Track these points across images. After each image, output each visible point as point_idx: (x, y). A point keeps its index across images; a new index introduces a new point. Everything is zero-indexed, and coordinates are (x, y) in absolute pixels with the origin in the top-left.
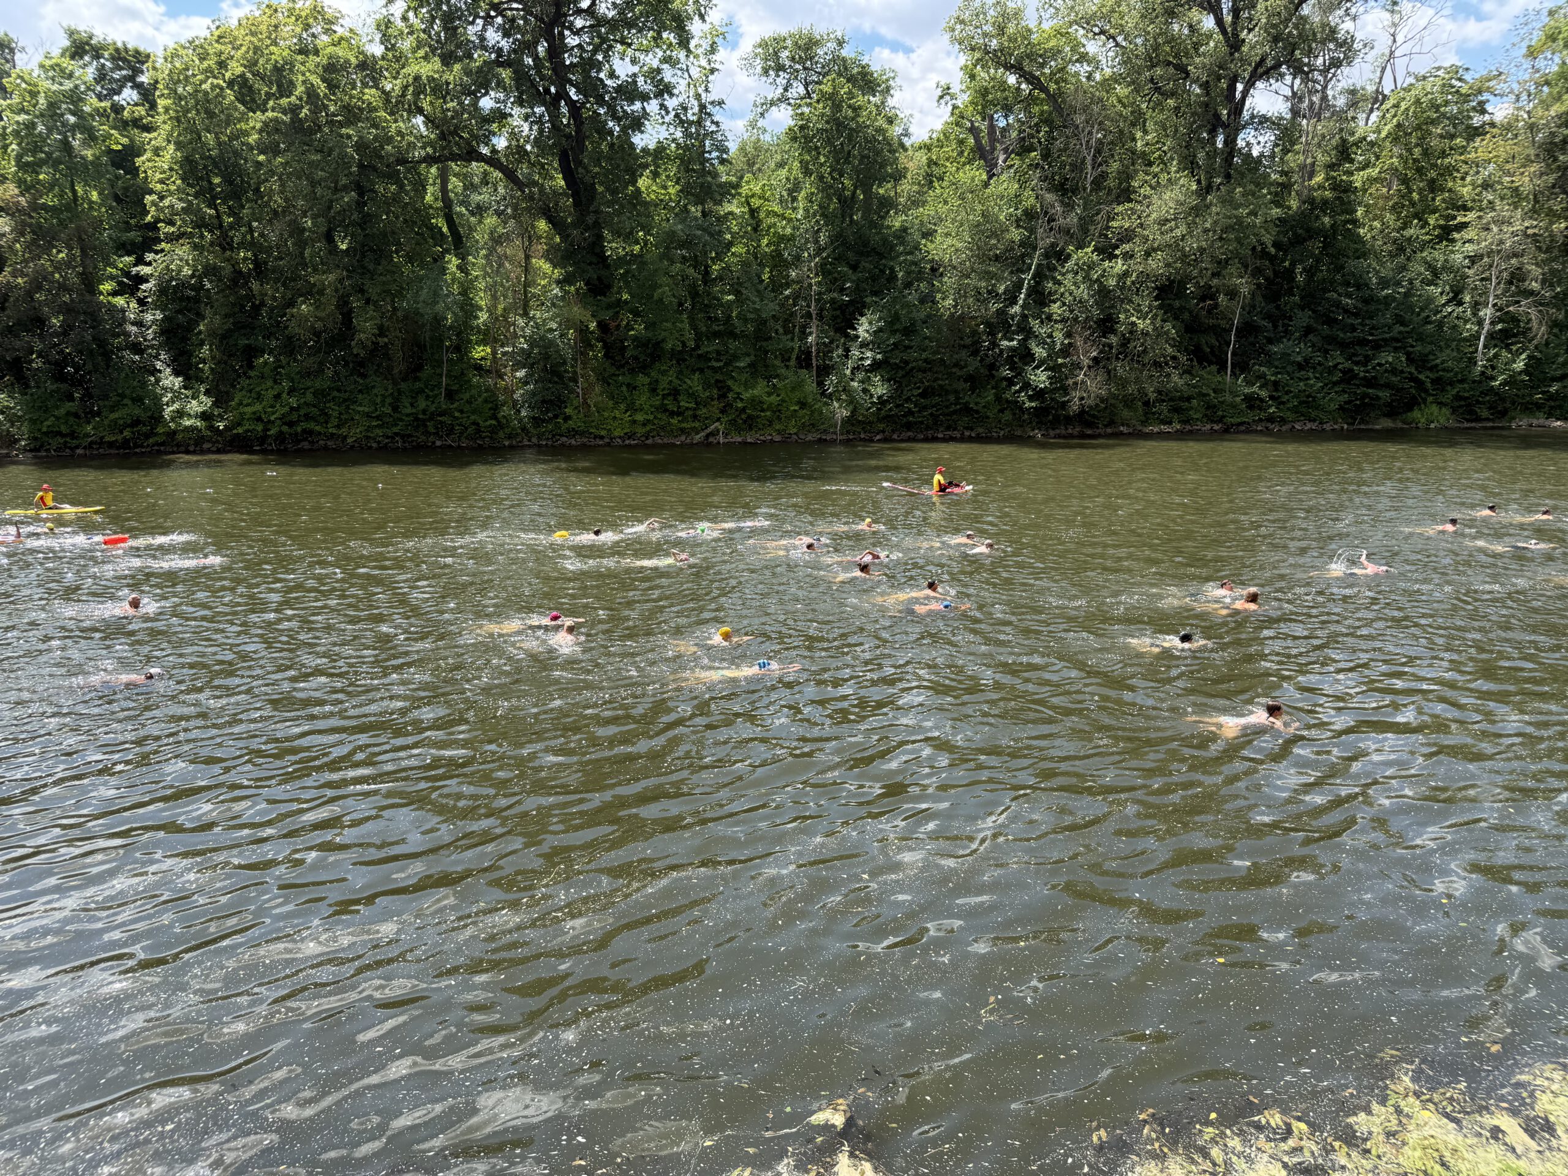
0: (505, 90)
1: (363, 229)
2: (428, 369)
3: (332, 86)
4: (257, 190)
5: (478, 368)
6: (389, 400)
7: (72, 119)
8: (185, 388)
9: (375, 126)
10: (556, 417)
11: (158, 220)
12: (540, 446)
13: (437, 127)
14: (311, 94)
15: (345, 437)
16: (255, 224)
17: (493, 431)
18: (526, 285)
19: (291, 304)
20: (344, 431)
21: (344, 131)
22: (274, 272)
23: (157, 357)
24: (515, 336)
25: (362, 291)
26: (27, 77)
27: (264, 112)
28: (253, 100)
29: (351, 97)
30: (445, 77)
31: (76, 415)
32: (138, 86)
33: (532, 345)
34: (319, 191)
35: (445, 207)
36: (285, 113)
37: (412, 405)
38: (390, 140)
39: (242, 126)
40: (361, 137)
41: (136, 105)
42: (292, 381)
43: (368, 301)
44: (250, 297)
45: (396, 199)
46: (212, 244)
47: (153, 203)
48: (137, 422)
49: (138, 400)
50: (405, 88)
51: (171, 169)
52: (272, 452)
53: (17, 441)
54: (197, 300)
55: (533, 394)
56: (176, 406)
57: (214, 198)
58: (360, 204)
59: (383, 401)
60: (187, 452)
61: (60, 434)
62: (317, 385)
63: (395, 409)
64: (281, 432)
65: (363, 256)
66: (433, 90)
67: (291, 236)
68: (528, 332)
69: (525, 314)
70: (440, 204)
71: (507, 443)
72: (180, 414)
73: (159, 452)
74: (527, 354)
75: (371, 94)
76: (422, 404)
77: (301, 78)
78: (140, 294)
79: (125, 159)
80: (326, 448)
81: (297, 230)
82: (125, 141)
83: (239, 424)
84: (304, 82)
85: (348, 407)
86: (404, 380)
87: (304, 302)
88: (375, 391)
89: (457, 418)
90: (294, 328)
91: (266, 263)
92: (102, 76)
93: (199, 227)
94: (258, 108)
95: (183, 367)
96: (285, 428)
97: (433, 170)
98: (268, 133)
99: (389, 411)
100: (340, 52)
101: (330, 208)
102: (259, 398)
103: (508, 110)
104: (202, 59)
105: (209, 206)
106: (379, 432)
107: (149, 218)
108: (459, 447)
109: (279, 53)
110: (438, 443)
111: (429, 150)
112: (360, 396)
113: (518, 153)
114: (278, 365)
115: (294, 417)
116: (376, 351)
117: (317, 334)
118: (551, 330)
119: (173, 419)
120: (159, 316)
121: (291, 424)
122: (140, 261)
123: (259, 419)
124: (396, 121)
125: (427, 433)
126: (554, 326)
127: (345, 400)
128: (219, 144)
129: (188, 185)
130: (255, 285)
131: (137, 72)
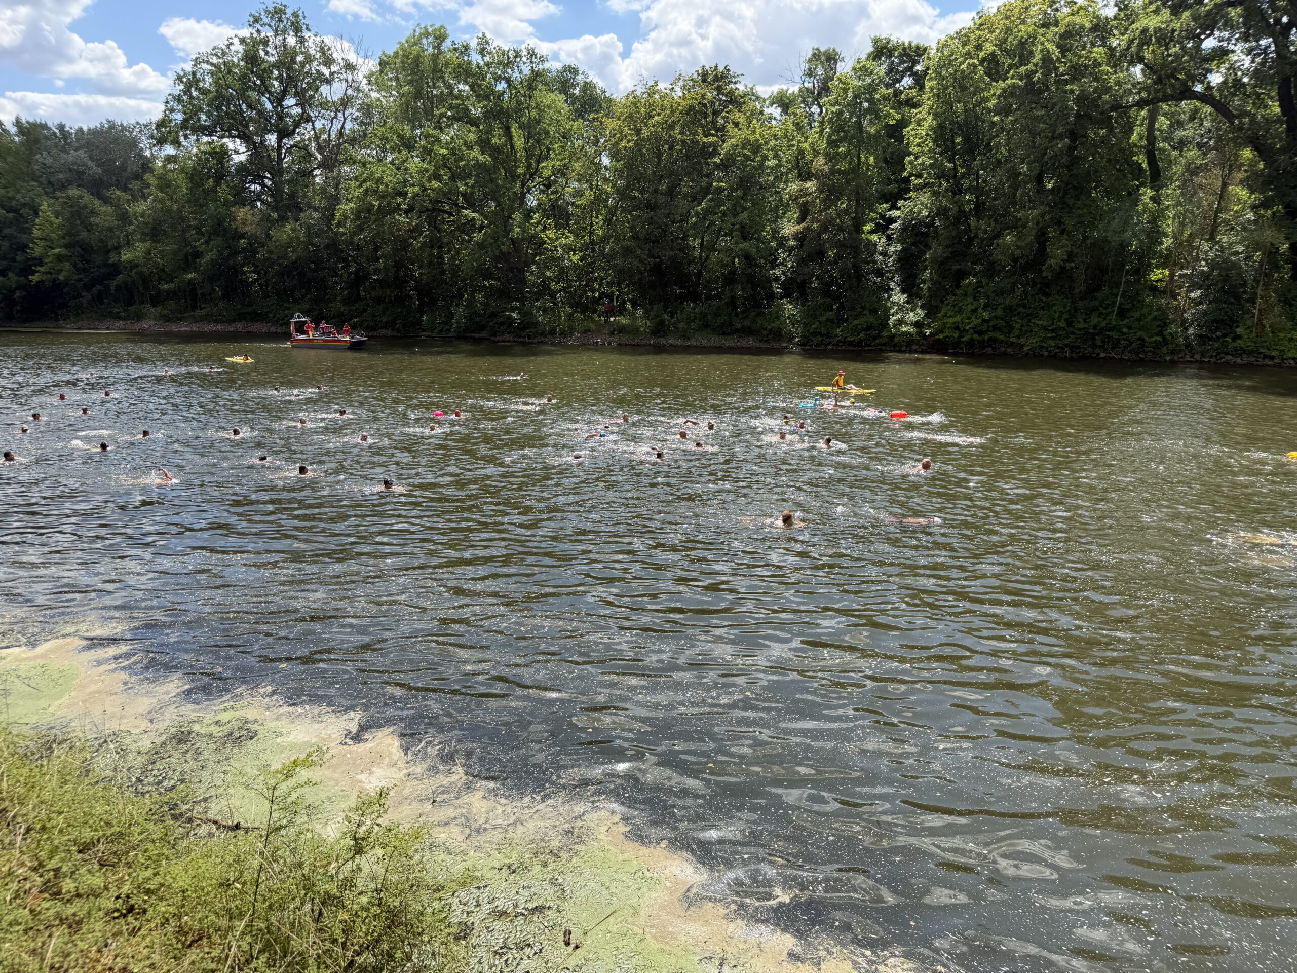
0: (1232, 28)
1: (1069, 170)
2: (1105, 290)
3: (1064, 49)
4: (988, 145)
5: (1153, 289)
6: (1065, 316)
7: (866, 105)
8: (908, 302)
9: (1096, 79)
10: (1225, 335)
11: (911, 175)
12: (1201, 362)
13: (1155, 73)
14: (1047, 59)
15: (1023, 346)
16: (981, 172)
17: (1157, 346)
18: (1219, 211)
19: (999, 235)
20: (1022, 341)
21: (1069, 87)
22: (989, 210)
23: (892, 279)
24: (1198, 259)
25: (1059, 223)
26: (843, 78)
27: (1004, 81)
28: (997, 72)
29: (1081, 57)
30: (1173, 25)
31: (832, 321)
32: (914, 74)
33: (1212, 269)
34: (1038, 140)
35: (1149, 144)
36: (1021, 80)
37: (1085, 321)
38: (1108, 90)
39: (986, 94)
40: (1082, 91)
41: (910, 88)
42: (988, 297)
43: (1062, 232)
44: (968, 230)
45: (1105, 140)
46: (947, 190)
47: (911, 162)
48: (870, 327)
49: (874, 311)
50: (1131, 42)
51: (927, 135)
52: (962, 354)
53: (794, 338)
54: (926, 235)
55: (1205, 313)
56: (899, 316)
57: (954, 154)
58: (1071, 149)
59: (1060, 317)
60: (900, 351)
61: (820, 334)
62: (1008, 302)
63: (1069, 323)
64: (972, 340)
65: (1066, 193)
66: (1158, 40)
67: (1008, 180)
68: (1211, 255)
69: (1212, 239)
70: (1144, 142)
71: (1168, 358)
72: (901, 322)
73: (881, 350)
74: (1205, 276)
75: (1098, 52)
76: (1095, 320)
77: (1040, 47)
78: (889, 232)
79: (896, 131)
80: (1005, 354)
81: (1014, 175)
82: (899, 117)
83: (941, 332)
84: (1042, 50)
85: (1029, 321)
86: (1081, 299)
87: (1009, 234)
88: (1055, 308)
89: (1124, 334)
90: (998, 256)
91: (984, 203)
92: (891, 70)
93: (939, 178)
94: (1000, 78)
95: (909, 288)
96: (976, 336)
97: (1144, 113)
98: (1005, 98)
99: (1063, 324)
100: (1077, 19)
101: (1044, 154)
102: (960, 311)
103: (1231, 47)
104: (964, 45)
105: (949, 162)
106: (1052, 343)
107: (905, 174)
108: (1121, 359)
109: (1024, 30)
110: (1102, 355)
111: (1144, 94)
112: (1041, 312)
113: (1234, 86)
114: (979, 285)
115: (984, 327)
116: (1063, 273)
117: (1015, 260)
118: (1237, 253)
119: (895, 326)
120: (899, 247)
121: (981, 333)
122: (894, 207)
123: (957, 328)
124: (1115, 72)
125: (1094, 346)
126: (1241, 248)
127: (1028, 315)
128: (966, 111)
129: (938, 146)
130: (973, 222)
131: (915, 62)
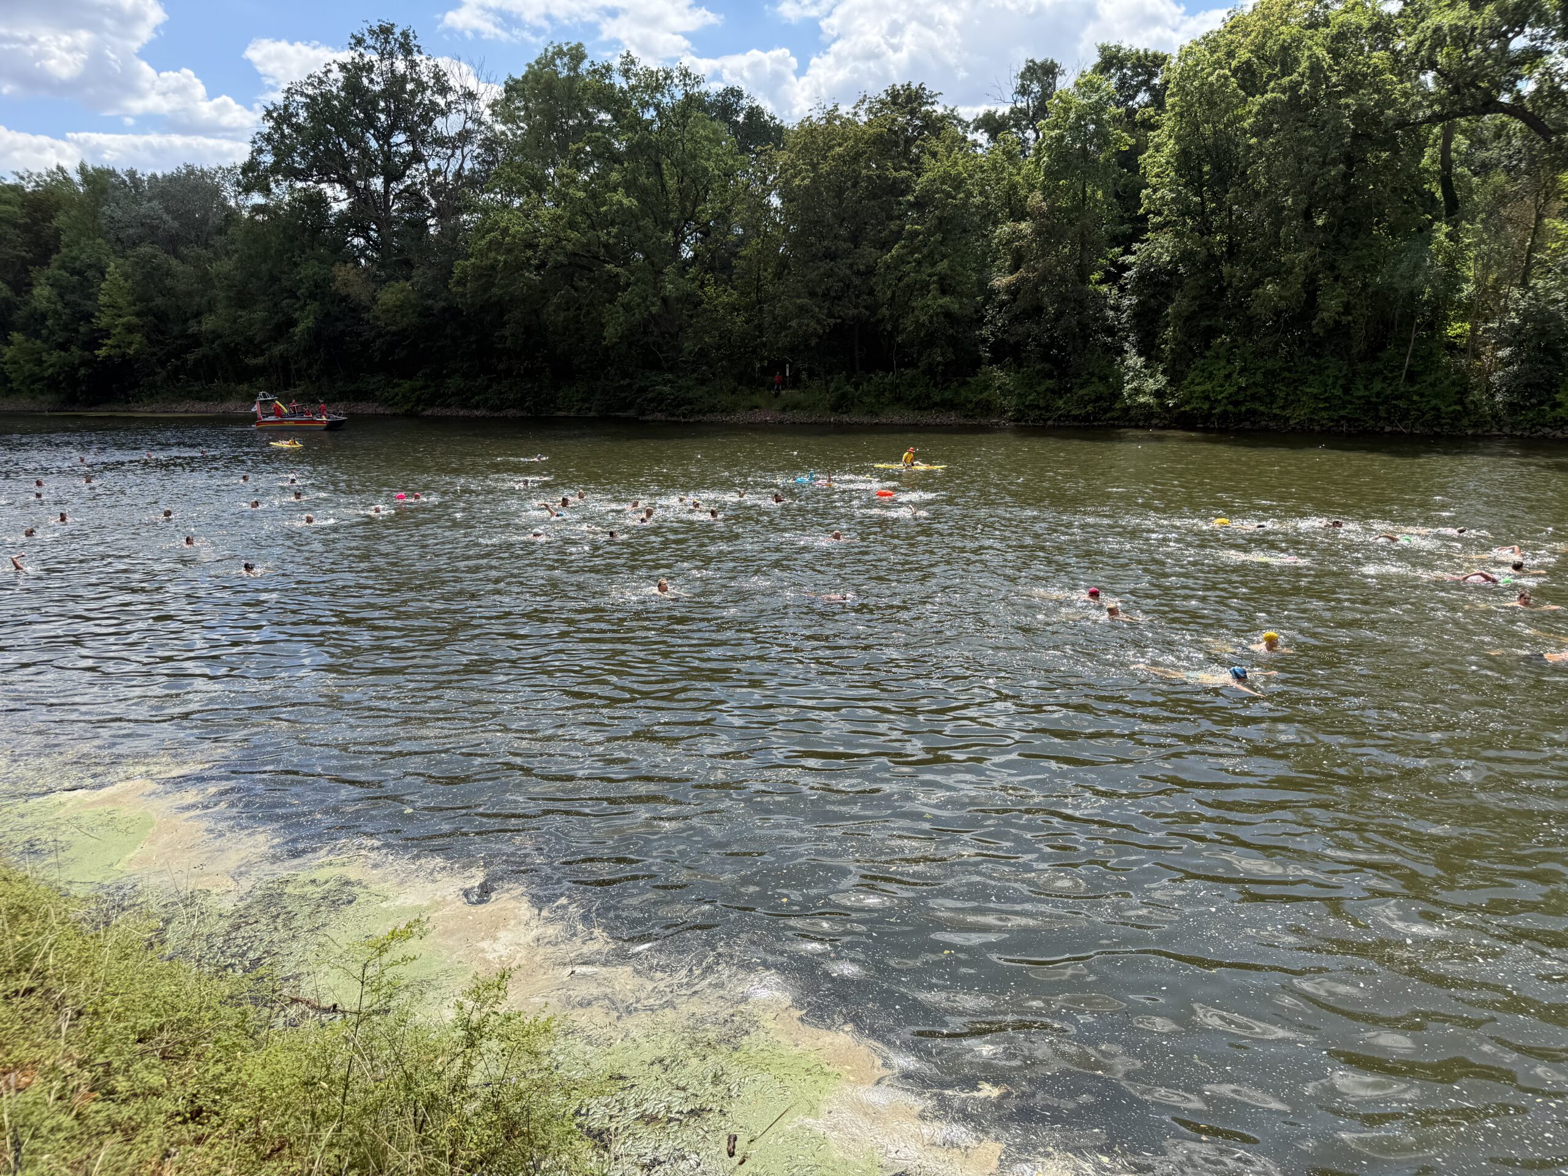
0: (1547, 24)
1: (1344, 202)
2: (1391, 348)
3: (1336, 55)
4: (1244, 173)
5: (1451, 347)
6: (1341, 382)
7: (1092, 127)
8: (1146, 367)
9: (1378, 91)
10: (1541, 403)
11: (1148, 212)
12: (1512, 436)
13: (1451, 81)
14: (1316, 68)
15: (1288, 419)
16: (1235, 207)
17: (1456, 417)
18: (1532, 249)
19: (1258, 283)
20: (1288, 412)
21: (1343, 101)
22: (1245, 253)
23: (1126, 339)
24: (1506, 310)
25: (1332, 267)
26: (1064, 96)
27: (1262, 94)
28: (1254, 84)
29: (1357, 63)
30: (1473, 21)
31: (1053, 391)
32: (1151, 89)
33: (1525, 321)
34: (1305, 167)
35: (1444, 169)
36: (1284, 93)
37: (1366, 387)
38: (1392, 103)
39: (1240, 111)
40: (1360, 105)
41: (1147, 106)
42: (1245, 361)
43: (1336, 279)
44: (1220, 278)
45: (1388, 165)
46: (1192, 230)
47: (1148, 197)
48: (1099, 398)
49: (1104, 378)
50: (1421, 43)
51: (1168, 163)
52: (1212, 430)
53: (1006, 412)
54: (1168, 285)
55: (1516, 376)
56: (1135, 384)
57: (1202, 186)
58: (1346, 176)
59: (1334, 383)
60: (1137, 427)
61: (1038, 407)
62: (1269, 365)
63: (1346, 390)
64: (1225, 411)
65: (1341, 230)
66: (1454, 39)
67: (1269, 215)
68: (1523, 304)
69: (1524, 284)
70: (1437, 167)
71: (1470, 432)
72: (1137, 391)
73: (1113, 426)
74: (1517, 330)
75: (1379, 57)
76: (1377, 386)
77: (1307, 53)
78: (1122, 282)
79: (1129, 160)
80: (1266, 429)
81: (1276, 209)
82: (1132, 141)
83: (1188, 402)
84: (1309, 57)
85: (1296, 388)
86: (1361, 360)
87: (1270, 282)
88: (1327, 372)
89: (1415, 402)
90: (1256, 308)
91: (1239, 245)
92: (1122, 85)
93: (1183, 215)
94: (1257, 91)
95: (1147, 350)
96: (1230, 408)
97: (1436, 130)
98: (1264, 115)
99: (1338, 392)
100: (1353, 18)
101: (1314, 183)
102: (1211, 377)
103: (1546, 47)
104: (1212, 53)
105: (1195, 195)
106: (1325, 415)
107: (1141, 211)
108: (1412, 433)
109: (1286, 33)
110: (1388, 429)
111: (1437, 108)
112: (1311, 377)
113: (1550, 95)
114: (1234, 344)
115: (1241, 397)
116: (1338, 331)
117: (1278, 313)
118: (1556, 301)
119: (1130, 396)
120: (1135, 300)
121: (1236, 404)
122: (1128, 251)
123: (1207, 398)
124: (1401, 82)
125: (1378, 418)
126: (1560, 295)
127: (1295, 381)
128: (1215, 133)
129: (1181, 176)
130: (1226, 269)
131: (1153, 75)
